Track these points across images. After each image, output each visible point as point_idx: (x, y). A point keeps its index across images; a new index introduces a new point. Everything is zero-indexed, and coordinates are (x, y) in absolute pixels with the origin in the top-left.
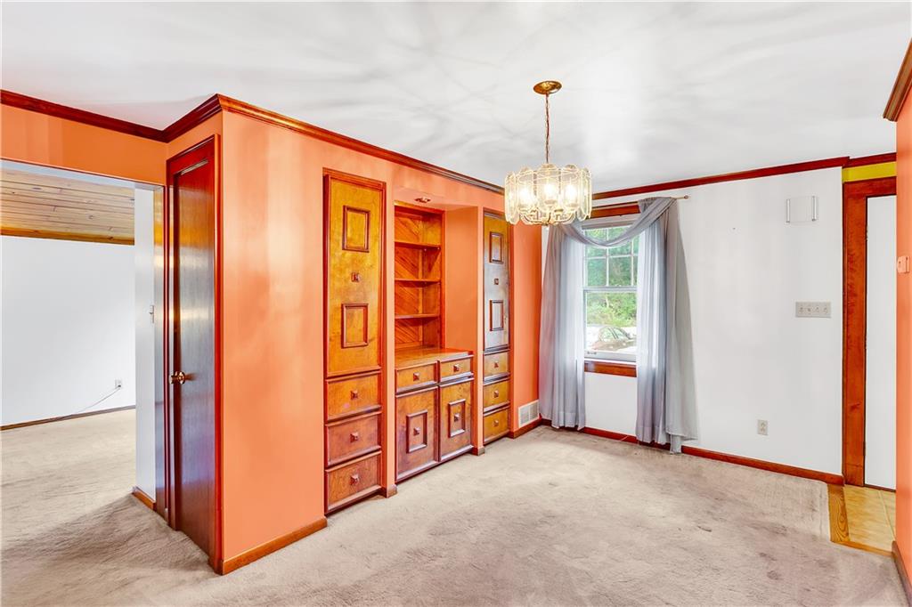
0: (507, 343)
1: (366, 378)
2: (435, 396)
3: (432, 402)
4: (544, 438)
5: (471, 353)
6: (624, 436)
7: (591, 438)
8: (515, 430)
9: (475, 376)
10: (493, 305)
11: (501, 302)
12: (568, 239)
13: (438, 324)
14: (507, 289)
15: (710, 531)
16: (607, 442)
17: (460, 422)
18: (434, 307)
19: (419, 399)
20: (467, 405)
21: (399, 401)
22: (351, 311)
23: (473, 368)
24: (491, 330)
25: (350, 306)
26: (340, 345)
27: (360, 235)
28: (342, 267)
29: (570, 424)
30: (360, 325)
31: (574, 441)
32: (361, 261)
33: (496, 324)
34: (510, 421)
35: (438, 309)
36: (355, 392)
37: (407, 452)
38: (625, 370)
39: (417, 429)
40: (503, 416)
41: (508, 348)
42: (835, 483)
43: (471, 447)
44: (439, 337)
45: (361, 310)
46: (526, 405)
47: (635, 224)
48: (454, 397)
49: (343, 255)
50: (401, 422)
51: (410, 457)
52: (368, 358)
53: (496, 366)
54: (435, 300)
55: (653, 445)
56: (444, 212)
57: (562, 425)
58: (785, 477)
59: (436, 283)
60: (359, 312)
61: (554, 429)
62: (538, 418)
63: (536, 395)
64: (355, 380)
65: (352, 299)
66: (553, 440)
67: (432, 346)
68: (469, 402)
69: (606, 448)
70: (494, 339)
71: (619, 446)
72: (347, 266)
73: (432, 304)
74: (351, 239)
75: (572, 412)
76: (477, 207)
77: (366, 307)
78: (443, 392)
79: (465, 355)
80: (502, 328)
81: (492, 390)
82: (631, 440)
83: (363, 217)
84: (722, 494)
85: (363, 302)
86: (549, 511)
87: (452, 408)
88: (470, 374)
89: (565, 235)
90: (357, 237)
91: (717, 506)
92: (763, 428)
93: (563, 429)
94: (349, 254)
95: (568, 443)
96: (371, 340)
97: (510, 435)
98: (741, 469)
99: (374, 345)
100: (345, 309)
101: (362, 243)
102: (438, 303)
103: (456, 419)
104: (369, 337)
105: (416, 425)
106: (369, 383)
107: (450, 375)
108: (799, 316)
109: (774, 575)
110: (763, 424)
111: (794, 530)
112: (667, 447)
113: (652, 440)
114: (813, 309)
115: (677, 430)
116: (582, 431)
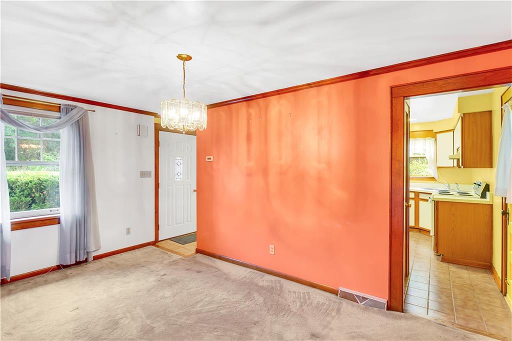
7: (19, 283)
15: (165, 275)
42: (155, 243)
55: (78, 263)
84: (140, 264)
91: (149, 268)
92: (128, 231)
108: (141, 177)
109: (198, 272)
110: (128, 229)
111: (176, 260)
112: (86, 261)
113: (76, 261)
114: (146, 173)
115: (92, 248)
116: (10, 282)
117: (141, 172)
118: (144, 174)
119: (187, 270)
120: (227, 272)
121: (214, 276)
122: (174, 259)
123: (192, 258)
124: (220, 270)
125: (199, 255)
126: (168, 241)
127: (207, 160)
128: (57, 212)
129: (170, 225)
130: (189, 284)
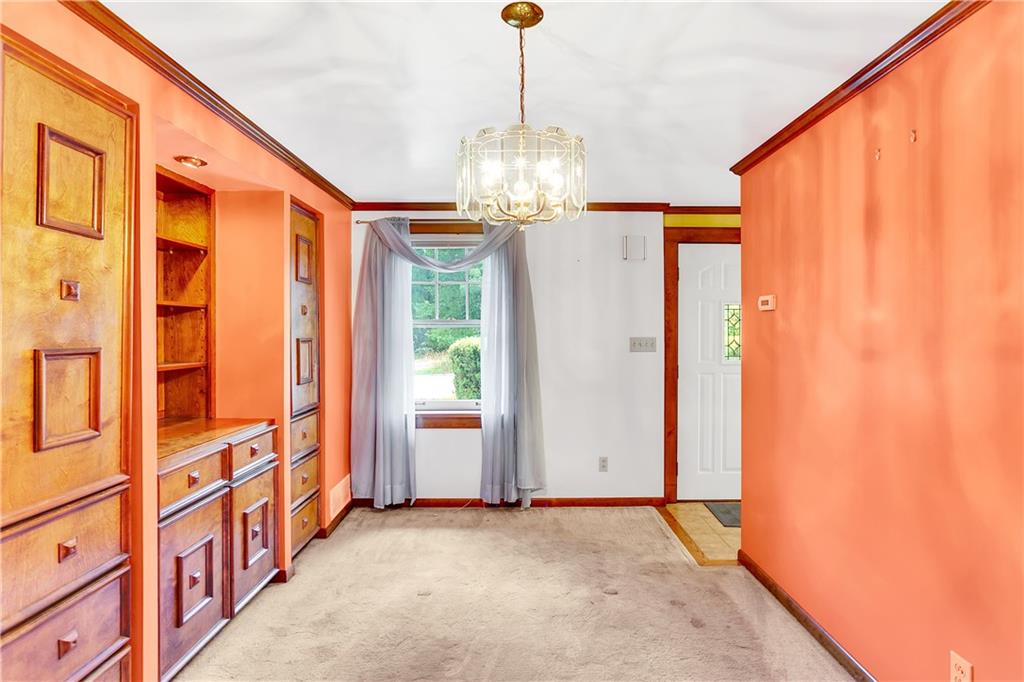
0: (316, 400)
1: (93, 507)
2: (224, 506)
3: (219, 518)
4: (369, 526)
5: (272, 422)
6: (467, 501)
7: (427, 512)
8: (327, 524)
9: (280, 458)
10: (301, 345)
11: (309, 341)
12: (394, 256)
13: (201, 380)
14: (315, 321)
15: (616, 593)
16: (448, 514)
17: (259, 538)
18: (193, 351)
19: (199, 519)
20: (270, 507)
21: (163, 534)
22: (58, 363)
23: (277, 446)
24: (298, 384)
25: (56, 354)
26: (29, 445)
27: (80, 199)
28: (37, 265)
29: (399, 499)
30: (82, 395)
31: (409, 520)
32: (82, 257)
33: (305, 374)
34: (320, 515)
35: (201, 353)
36: (70, 544)
37: (179, 623)
38: (465, 421)
39: (196, 576)
40: (312, 509)
41: (316, 409)
42: (660, 504)
43: (276, 571)
44: (202, 401)
45: (82, 363)
46: (339, 485)
47: (481, 246)
48: (252, 500)
49: (39, 238)
50: (168, 573)
51: (183, 631)
52: (100, 463)
53: (305, 436)
54: (194, 339)
55: (505, 505)
56: (214, 191)
57: (388, 503)
58: (625, 509)
59: (199, 309)
60: (77, 369)
61: (380, 511)
62: (349, 499)
63: (349, 469)
64: (69, 518)
65: (62, 338)
66: (382, 526)
67: (188, 418)
68: (271, 502)
69: (451, 521)
70: (302, 397)
71: (466, 515)
72: (48, 263)
73: (188, 345)
74: (58, 205)
75: (401, 484)
76: (282, 192)
77: (95, 355)
78: (237, 496)
79: (262, 427)
80: (310, 380)
81: (301, 474)
82: (476, 504)
83: (87, 162)
84: (595, 544)
85: (88, 346)
86: (445, 638)
87: (250, 519)
88: (272, 456)
89: (390, 250)
90: (72, 204)
91: (601, 561)
92: (604, 464)
93: (392, 507)
94: (51, 237)
95: (403, 526)
96: (108, 423)
97: (322, 534)
98: (589, 510)
99: (111, 435)
100: (44, 362)
101: (85, 217)
102: (201, 343)
103: (255, 534)
104: (103, 418)
105: (194, 568)
106: (101, 515)
107: (246, 464)
108: (632, 351)
109: (697, 623)
110: (604, 461)
111: (671, 564)
112: (518, 503)
113: (502, 500)
114: (643, 344)
115: (528, 483)
116: (414, 505)
117: (631, 339)
118: (637, 345)
119: (673, 603)
120: (775, 666)
121: (725, 658)
122: (671, 558)
123: (717, 573)
124: (758, 648)
125: (742, 571)
126: (701, 505)
127: (762, 308)
128: (477, 407)
129: (708, 470)
130: (644, 648)
